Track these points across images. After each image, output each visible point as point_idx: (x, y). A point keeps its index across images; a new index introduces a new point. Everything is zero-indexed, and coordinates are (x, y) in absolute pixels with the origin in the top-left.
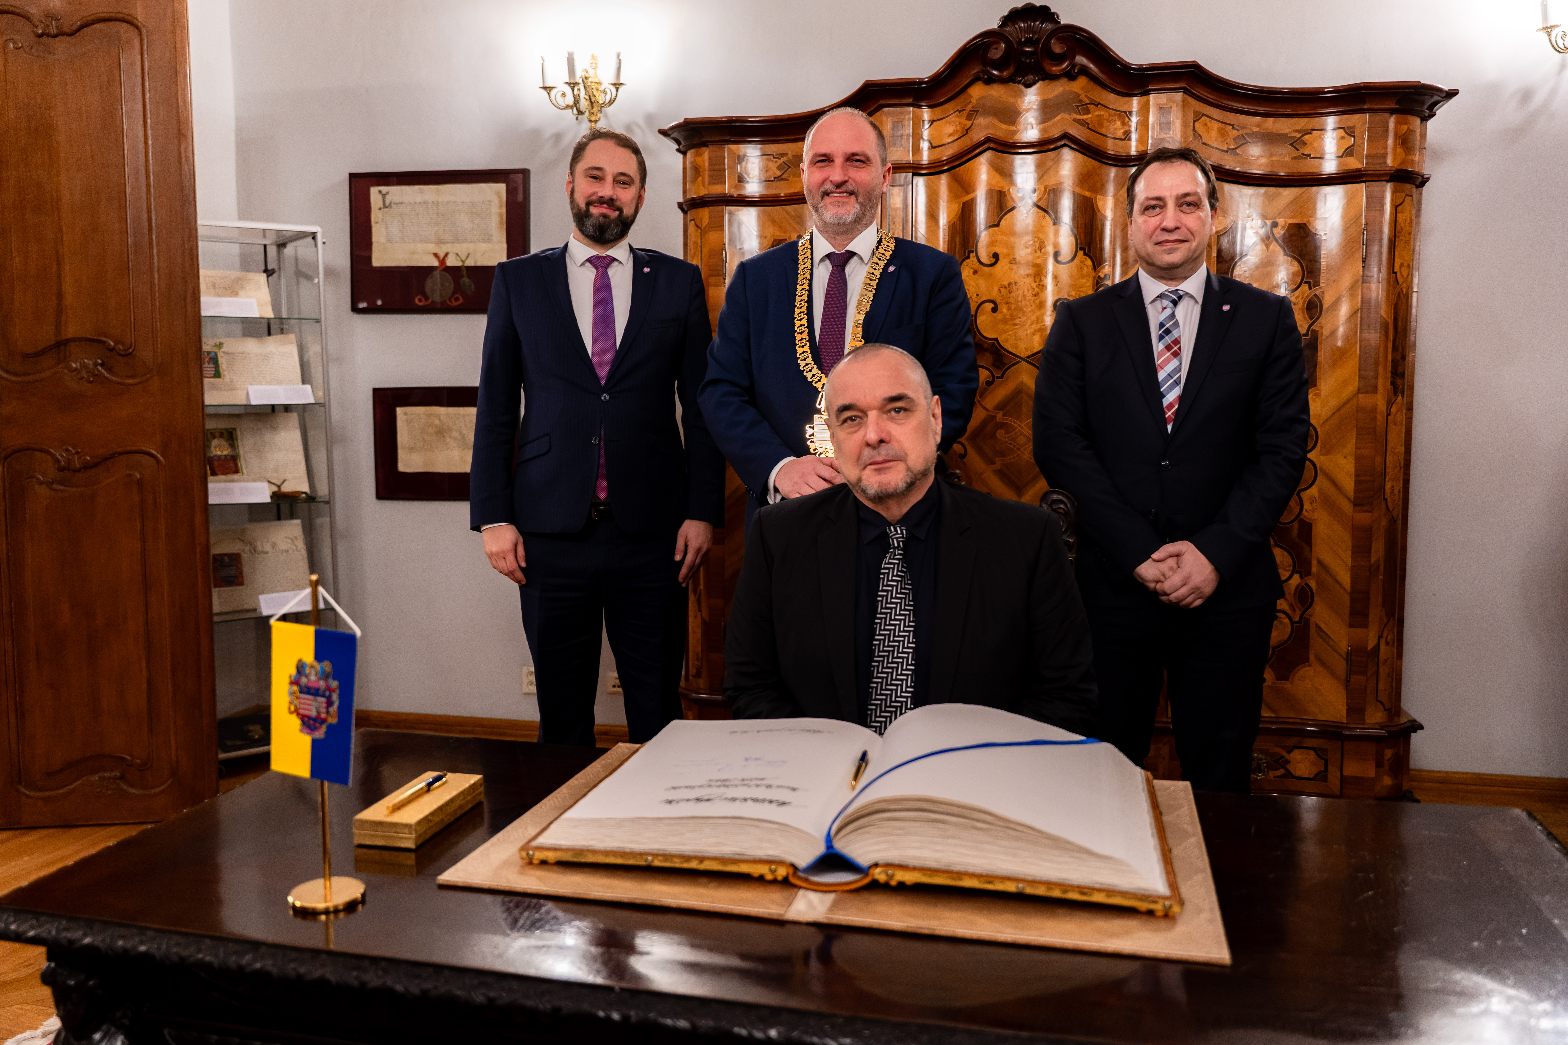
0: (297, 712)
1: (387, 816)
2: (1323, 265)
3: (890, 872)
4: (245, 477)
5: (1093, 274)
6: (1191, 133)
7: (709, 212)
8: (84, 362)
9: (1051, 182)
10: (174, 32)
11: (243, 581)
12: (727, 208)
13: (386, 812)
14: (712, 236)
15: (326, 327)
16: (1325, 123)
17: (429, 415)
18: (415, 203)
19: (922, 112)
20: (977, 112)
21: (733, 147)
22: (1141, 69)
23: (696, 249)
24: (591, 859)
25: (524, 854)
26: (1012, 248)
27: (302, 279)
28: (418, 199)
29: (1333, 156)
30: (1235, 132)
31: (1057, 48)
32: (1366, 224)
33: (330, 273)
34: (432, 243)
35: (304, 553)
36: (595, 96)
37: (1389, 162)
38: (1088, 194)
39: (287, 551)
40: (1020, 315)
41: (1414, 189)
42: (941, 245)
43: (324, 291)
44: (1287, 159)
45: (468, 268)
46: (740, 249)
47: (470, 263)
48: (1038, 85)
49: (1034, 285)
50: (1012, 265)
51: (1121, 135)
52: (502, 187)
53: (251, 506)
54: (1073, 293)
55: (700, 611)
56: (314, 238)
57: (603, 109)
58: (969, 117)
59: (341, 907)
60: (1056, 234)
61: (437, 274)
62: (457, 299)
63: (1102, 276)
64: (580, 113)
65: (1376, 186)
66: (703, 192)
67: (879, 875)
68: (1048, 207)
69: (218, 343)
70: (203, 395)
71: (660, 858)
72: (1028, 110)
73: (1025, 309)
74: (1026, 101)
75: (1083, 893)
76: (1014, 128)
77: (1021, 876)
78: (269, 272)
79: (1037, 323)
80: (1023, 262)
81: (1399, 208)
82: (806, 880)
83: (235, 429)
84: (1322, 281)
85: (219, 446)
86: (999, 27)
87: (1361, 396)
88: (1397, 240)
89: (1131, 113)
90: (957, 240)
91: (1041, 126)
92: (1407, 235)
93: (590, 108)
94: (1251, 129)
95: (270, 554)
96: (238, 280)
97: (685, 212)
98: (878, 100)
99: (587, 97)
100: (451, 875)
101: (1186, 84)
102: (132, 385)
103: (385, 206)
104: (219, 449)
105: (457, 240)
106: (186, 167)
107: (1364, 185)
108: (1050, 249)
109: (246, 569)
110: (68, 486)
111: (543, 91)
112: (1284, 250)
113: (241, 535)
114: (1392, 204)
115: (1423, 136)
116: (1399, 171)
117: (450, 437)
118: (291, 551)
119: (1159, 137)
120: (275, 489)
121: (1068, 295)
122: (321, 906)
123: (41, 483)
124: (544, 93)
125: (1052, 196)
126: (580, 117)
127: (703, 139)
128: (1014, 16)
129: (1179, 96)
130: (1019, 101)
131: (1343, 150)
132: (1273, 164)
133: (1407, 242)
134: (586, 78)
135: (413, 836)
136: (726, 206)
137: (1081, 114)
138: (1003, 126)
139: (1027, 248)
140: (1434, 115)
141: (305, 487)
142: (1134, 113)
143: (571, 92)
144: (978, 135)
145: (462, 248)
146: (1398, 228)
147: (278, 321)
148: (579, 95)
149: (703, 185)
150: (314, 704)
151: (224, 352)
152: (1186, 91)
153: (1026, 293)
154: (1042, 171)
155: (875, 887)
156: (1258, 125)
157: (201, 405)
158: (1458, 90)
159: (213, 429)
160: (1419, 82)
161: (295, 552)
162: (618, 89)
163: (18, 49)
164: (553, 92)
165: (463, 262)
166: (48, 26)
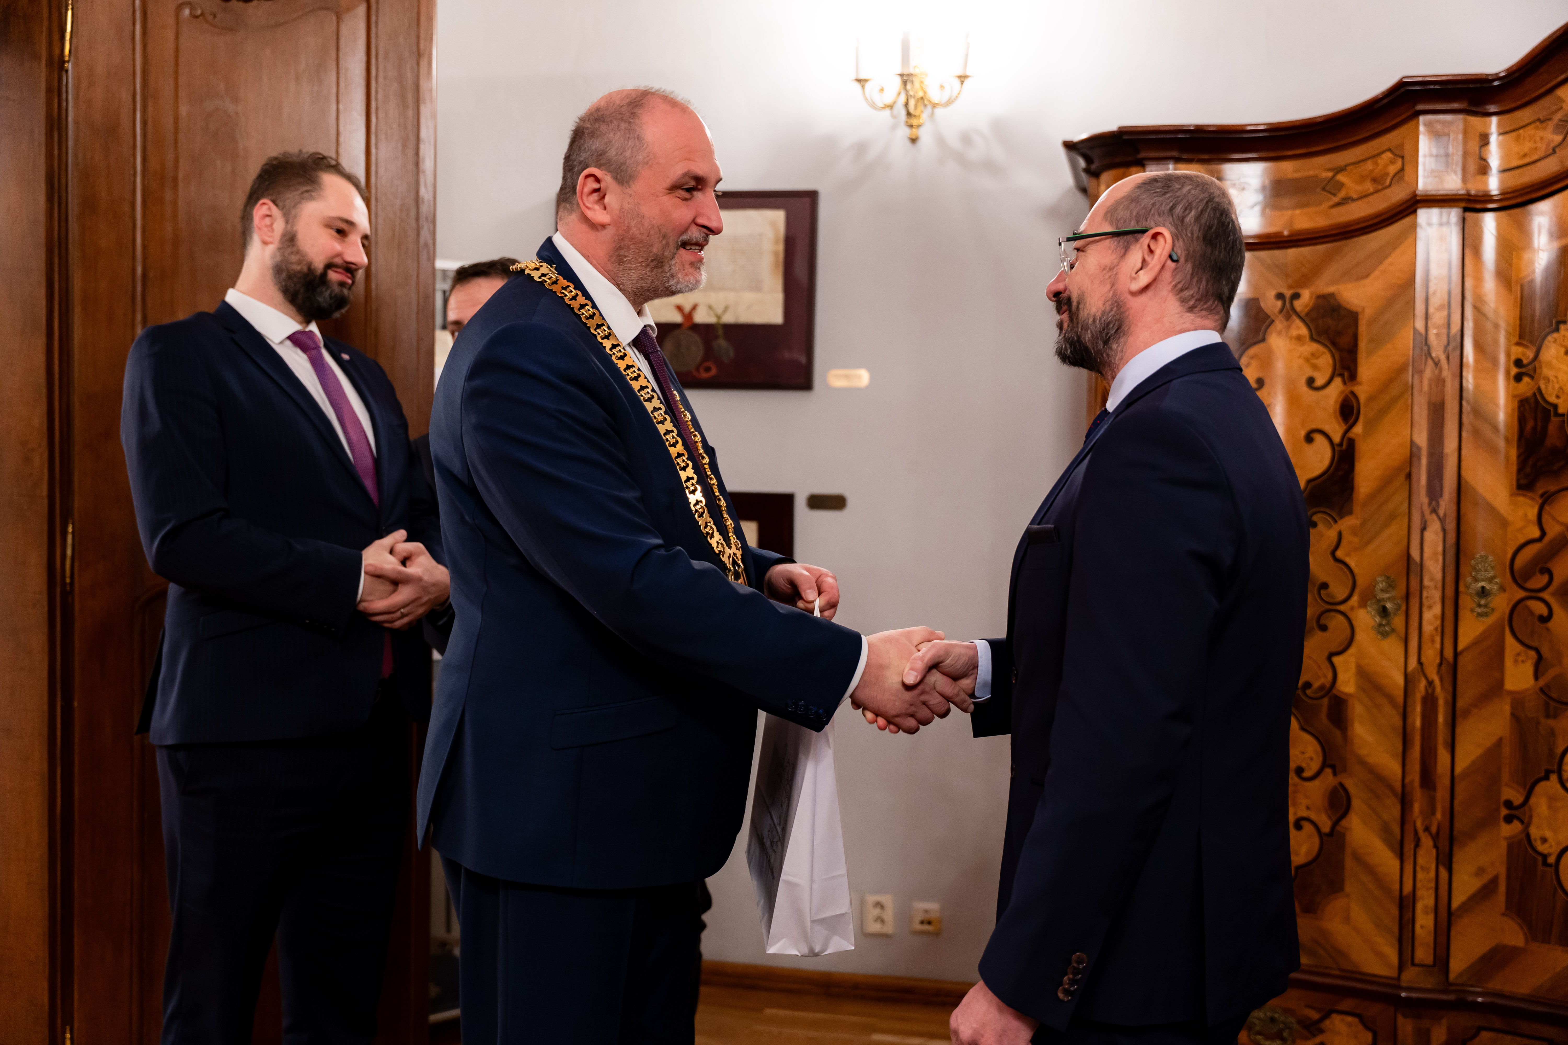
45: (725, 326)
47: (727, 319)
58: (1557, 130)
61: (682, 334)
62: (709, 369)
98: (1416, 105)
105: (710, 288)
111: (856, 83)
124: (857, 86)
127: (1139, 156)
145: (717, 299)
162: (962, 82)
163: (197, 17)
164: (868, 86)
165: (719, 317)
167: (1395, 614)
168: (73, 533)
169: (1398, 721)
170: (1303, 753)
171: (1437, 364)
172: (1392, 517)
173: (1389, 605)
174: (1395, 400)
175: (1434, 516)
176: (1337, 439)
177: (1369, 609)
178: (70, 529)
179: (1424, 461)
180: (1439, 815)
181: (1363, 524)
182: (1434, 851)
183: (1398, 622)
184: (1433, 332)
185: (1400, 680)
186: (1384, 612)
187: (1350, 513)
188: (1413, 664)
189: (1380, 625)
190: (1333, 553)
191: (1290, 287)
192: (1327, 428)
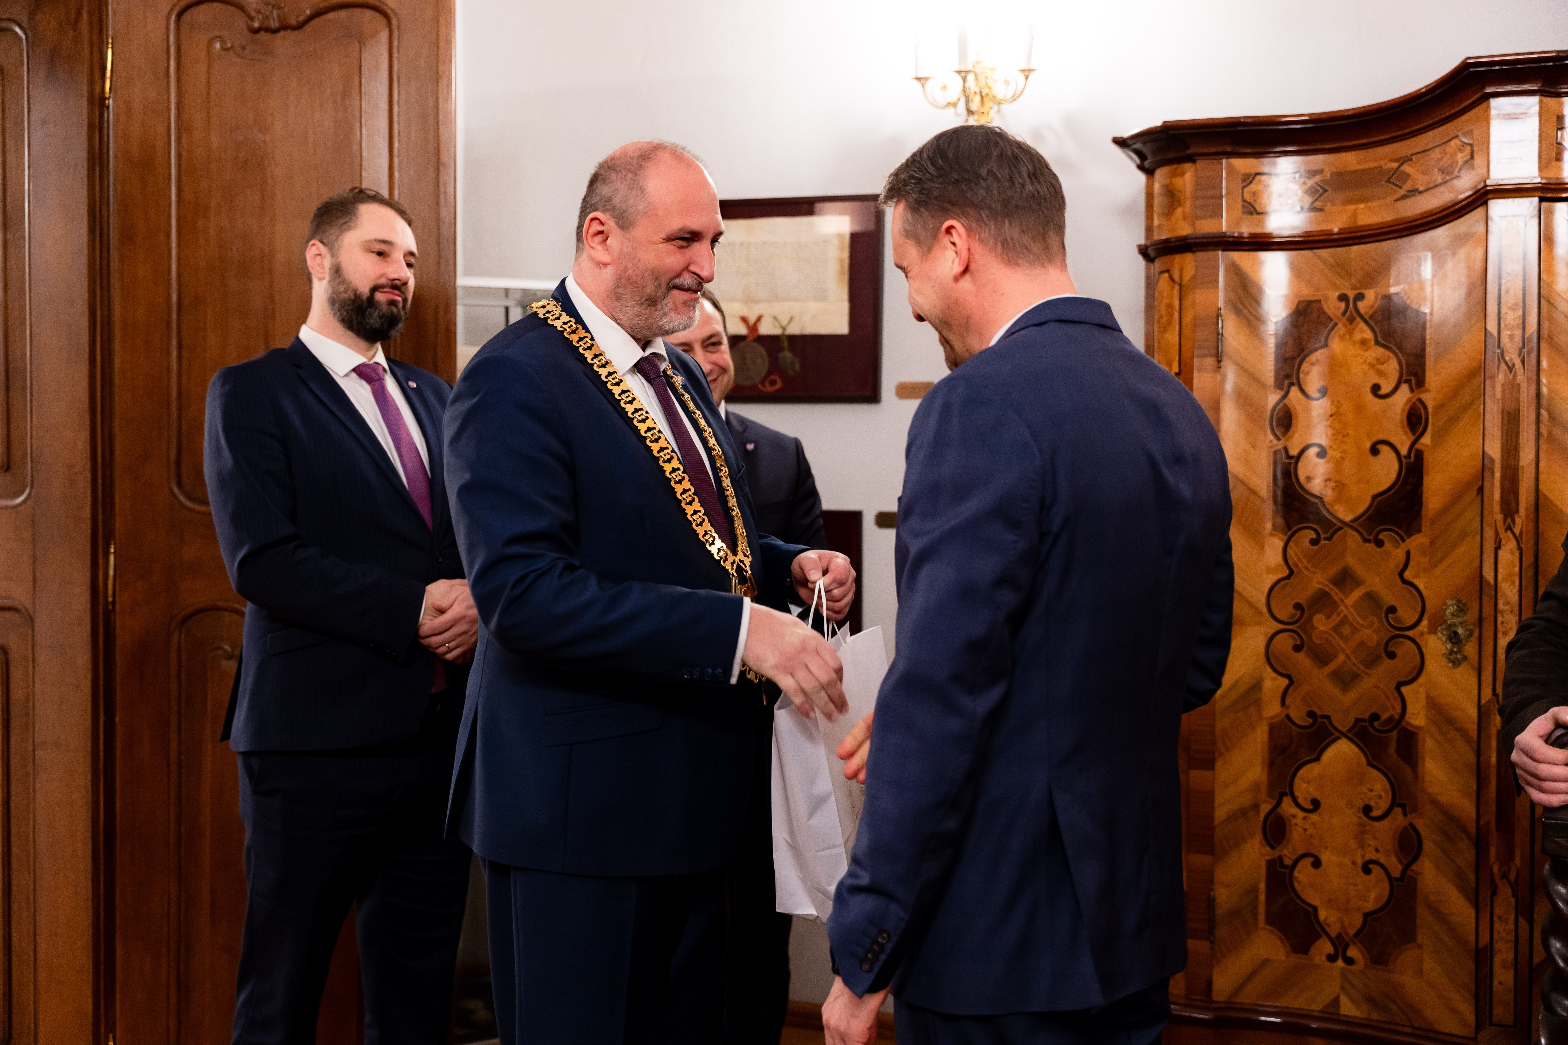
7: (1194, 260)
10: (436, 19)
12: (1224, 253)
14: (1198, 296)
21: (1237, 162)
23: (1171, 315)
34: (739, 302)
45: (792, 338)
47: (794, 330)
52: (843, 221)
61: (747, 347)
62: (772, 383)
66: (1184, 230)
93: (980, 105)
97: (1149, 260)
98: (1484, 87)
105: (775, 297)
111: (916, 82)
123: (228, 657)
124: (917, 84)
127: (1188, 152)
136: (1224, 250)
143: (963, 84)
145: (782, 309)
149: (1183, 220)
162: (1027, 78)
163: (226, 50)
164: (929, 84)
165: (784, 329)
166: (267, 17)
167: (1467, 641)
168: (115, 553)
169: (1471, 758)
170: (1371, 791)
171: (1511, 368)
172: (1464, 535)
173: (1460, 631)
174: (1465, 408)
175: (1509, 533)
176: (1404, 451)
177: (1440, 635)
178: (112, 550)
179: (1498, 474)
180: (1518, 861)
181: (1432, 543)
182: (1513, 900)
183: (1470, 649)
184: (1505, 334)
185: (1473, 712)
186: (1454, 638)
187: (1419, 531)
188: (1487, 694)
189: (1451, 652)
190: (1401, 575)
191: (1354, 288)
192: (1393, 439)
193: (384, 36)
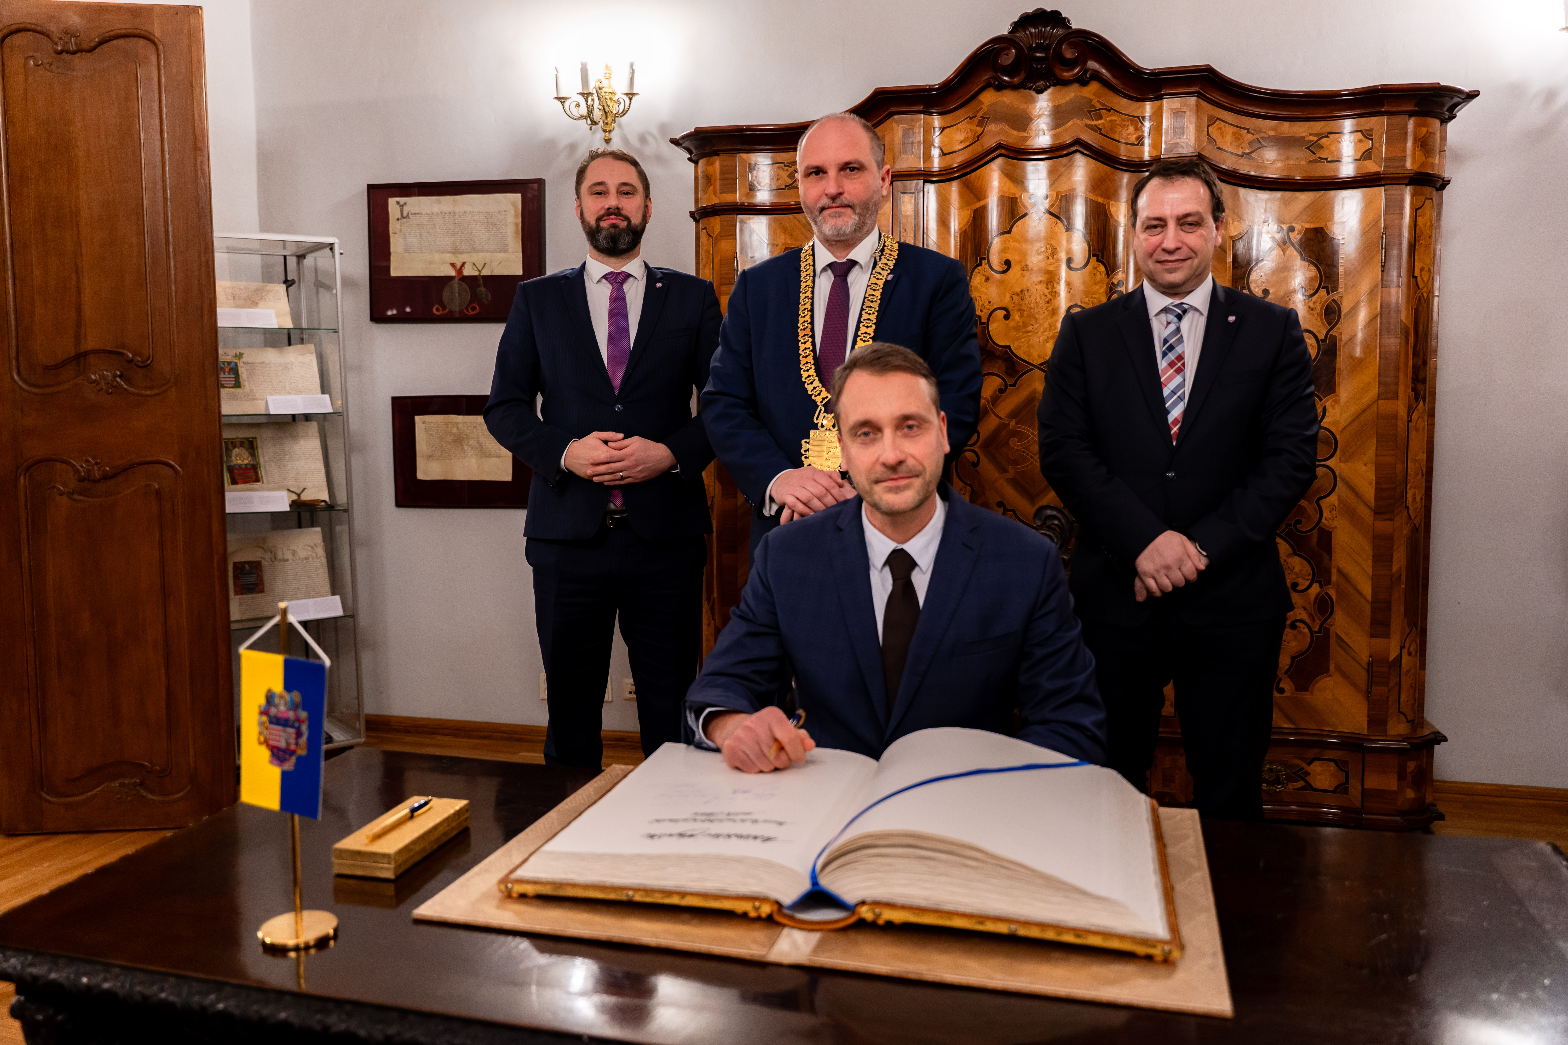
0: (266, 742)
1: (366, 845)
2: (1341, 270)
3: (877, 910)
4: (266, 485)
5: (1107, 280)
6: (1205, 138)
7: (721, 221)
8: (103, 373)
9: (1064, 188)
10: (190, 47)
11: (263, 589)
12: (738, 216)
13: (366, 841)
14: (724, 245)
15: (343, 337)
16: (1342, 127)
17: (447, 424)
18: (432, 214)
19: (933, 119)
20: (988, 118)
21: (744, 156)
22: (1153, 73)
23: (708, 261)
24: (570, 892)
25: (503, 887)
26: (1024, 255)
27: (321, 289)
28: (436, 209)
29: (1350, 160)
30: (1250, 136)
31: (1069, 54)
32: (1385, 228)
33: (348, 283)
34: (448, 253)
35: (324, 560)
36: (608, 106)
37: (1409, 165)
38: (1100, 200)
39: (307, 559)
40: (1033, 322)
41: (1435, 192)
42: (953, 252)
43: (342, 302)
44: (1303, 163)
45: (485, 277)
46: (752, 257)
47: (486, 272)
48: (1050, 90)
49: (1046, 292)
50: (1024, 272)
51: (1134, 140)
52: (517, 197)
53: (273, 514)
54: (1087, 300)
55: (713, 619)
56: (331, 249)
57: (617, 119)
58: (980, 124)
59: (312, 943)
60: (1069, 240)
61: (455, 284)
62: (474, 309)
63: (1116, 283)
64: (594, 123)
65: (1395, 190)
66: (715, 200)
67: (866, 913)
68: (1060, 213)
69: (238, 354)
70: (219, 406)
71: (642, 893)
72: (1039, 116)
73: (1037, 316)
74: (1038, 107)
75: (1078, 936)
76: (1025, 134)
77: (1014, 917)
78: (288, 283)
79: (1050, 330)
80: (1035, 269)
81: (1419, 212)
82: (791, 918)
83: (255, 438)
84: (1340, 286)
85: (239, 455)
86: (1009, 33)
87: (1380, 402)
88: (1417, 243)
89: (1144, 118)
90: (969, 246)
91: (1053, 132)
92: (1427, 238)
93: (604, 118)
94: (1266, 133)
95: (290, 561)
96: (257, 291)
97: (697, 221)
98: (890, 108)
99: (601, 107)
100: (428, 909)
101: (1200, 88)
102: (151, 396)
103: (403, 217)
104: (240, 458)
105: (474, 250)
106: (202, 180)
107: (1382, 188)
108: (1063, 256)
109: (266, 577)
110: (88, 497)
111: (557, 101)
112: (1301, 255)
113: (261, 543)
114: (1411, 208)
115: (1443, 138)
116: (1419, 174)
117: (467, 445)
118: (310, 558)
119: (1172, 142)
120: (295, 497)
121: (1081, 302)
122: (291, 942)
123: (62, 494)
124: (559, 103)
125: (1064, 202)
126: (594, 127)
127: (713, 148)
128: (1024, 22)
129: (1193, 100)
130: (1030, 107)
131: (1361, 153)
132: (1289, 167)
133: (1428, 246)
134: (600, 88)
135: (392, 866)
136: (738, 214)
137: (1093, 120)
138: (1015, 132)
139: (1039, 254)
140: (1454, 117)
141: (324, 496)
142: (1147, 118)
143: (585, 103)
144: (990, 142)
145: (479, 258)
146: (1418, 231)
147: (299, 331)
148: (593, 106)
149: (715, 194)
150: (284, 734)
151: (244, 363)
152: (1200, 96)
153: (1038, 300)
154: (1054, 176)
155: (861, 925)
156: (1274, 129)
157: (217, 415)
158: (1479, 91)
159: (234, 439)
160: (1439, 84)
161: (315, 560)
162: (630, 99)
163: (38, 66)
164: (566, 102)
165: (480, 271)
166: (67, 42)
193: (154, 58)
